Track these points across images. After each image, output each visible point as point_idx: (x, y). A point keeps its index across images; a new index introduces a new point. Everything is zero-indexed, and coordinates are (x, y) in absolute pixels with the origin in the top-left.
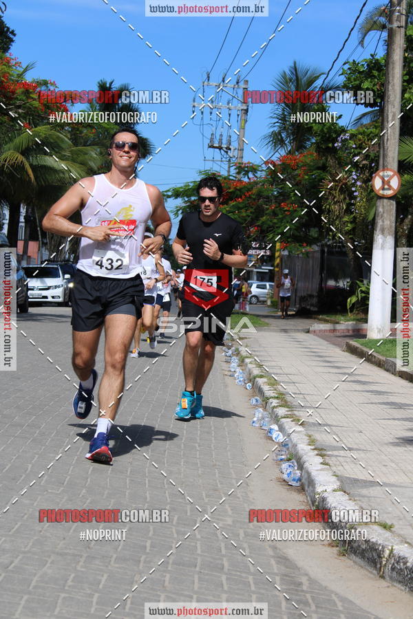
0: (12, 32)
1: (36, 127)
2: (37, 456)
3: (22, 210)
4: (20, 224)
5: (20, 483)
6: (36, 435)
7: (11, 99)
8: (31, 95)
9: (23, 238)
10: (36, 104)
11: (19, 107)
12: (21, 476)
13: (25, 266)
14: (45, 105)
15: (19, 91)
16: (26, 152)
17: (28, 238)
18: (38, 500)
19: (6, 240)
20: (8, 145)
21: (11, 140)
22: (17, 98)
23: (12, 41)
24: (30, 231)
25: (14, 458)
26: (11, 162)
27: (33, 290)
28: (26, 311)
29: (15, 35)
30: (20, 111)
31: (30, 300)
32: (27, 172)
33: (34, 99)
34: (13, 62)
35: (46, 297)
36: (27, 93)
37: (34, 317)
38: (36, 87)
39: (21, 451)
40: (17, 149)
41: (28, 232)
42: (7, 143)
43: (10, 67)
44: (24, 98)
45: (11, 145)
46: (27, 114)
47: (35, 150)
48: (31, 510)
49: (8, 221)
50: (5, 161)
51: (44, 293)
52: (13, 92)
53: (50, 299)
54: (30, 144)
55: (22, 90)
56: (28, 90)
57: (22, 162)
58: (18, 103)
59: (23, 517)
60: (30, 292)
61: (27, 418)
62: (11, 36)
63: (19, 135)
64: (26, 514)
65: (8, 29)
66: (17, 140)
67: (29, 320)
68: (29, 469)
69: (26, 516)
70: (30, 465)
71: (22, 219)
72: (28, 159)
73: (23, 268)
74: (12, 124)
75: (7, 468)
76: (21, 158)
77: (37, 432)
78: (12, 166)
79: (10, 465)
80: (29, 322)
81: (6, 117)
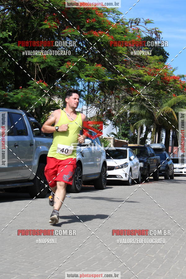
0: (168, 54)
1: (178, 96)
2: (182, 247)
3: (171, 133)
4: (170, 139)
5: (175, 259)
6: (181, 237)
7: (168, 83)
8: (177, 82)
9: (171, 145)
10: (179, 86)
11: (171, 87)
12: (175, 256)
13: (172, 158)
14: (183, 86)
15: (171, 80)
16: (173, 107)
17: (173, 145)
18: (184, 268)
19: (164, 146)
20: (165, 104)
21: (167, 102)
22: (170, 83)
23: (168, 58)
24: (174, 142)
25: (172, 247)
26: (167, 112)
27: (176, 169)
28: (173, 178)
29: (169, 55)
30: (172, 89)
31: (174, 173)
32: (174, 116)
33: (178, 84)
34: (169, 67)
35: (182, 172)
36: (175, 81)
37: (176, 182)
38: (179, 78)
39: (174, 244)
40: (169, 106)
41: (173, 143)
42: (165, 103)
43: (167, 70)
44: (174, 83)
45: (167, 104)
46: (175, 90)
47: (177, 106)
48: (181, 272)
49: (165, 138)
50: (164, 111)
51: (181, 170)
52: (169, 81)
53: (184, 173)
54: (175, 103)
55: (173, 79)
56: (175, 80)
57: (171, 111)
58: (171, 85)
59: (177, 275)
60: (174, 170)
61: (177, 229)
62: (167, 55)
63: (170, 99)
64: (178, 274)
65: (166, 52)
66: (169, 102)
67: (174, 183)
68: (179, 253)
69: (179, 275)
70: (179, 251)
71: (171, 137)
72: (174, 110)
73: (172, 159)
74: (167, 94)
75: (169, 252)
76: (171, 110)
77: (181, 235)
78: (167, 113)
79: (170, 251)
80: (175, 184)
81: (165, 92)
